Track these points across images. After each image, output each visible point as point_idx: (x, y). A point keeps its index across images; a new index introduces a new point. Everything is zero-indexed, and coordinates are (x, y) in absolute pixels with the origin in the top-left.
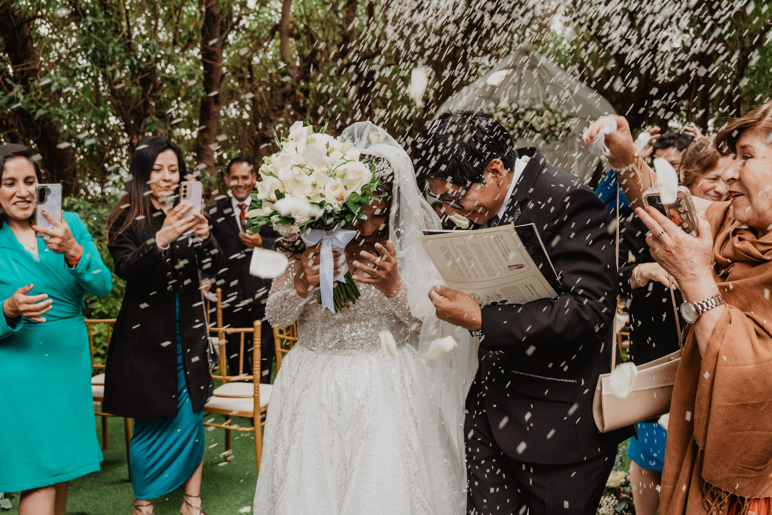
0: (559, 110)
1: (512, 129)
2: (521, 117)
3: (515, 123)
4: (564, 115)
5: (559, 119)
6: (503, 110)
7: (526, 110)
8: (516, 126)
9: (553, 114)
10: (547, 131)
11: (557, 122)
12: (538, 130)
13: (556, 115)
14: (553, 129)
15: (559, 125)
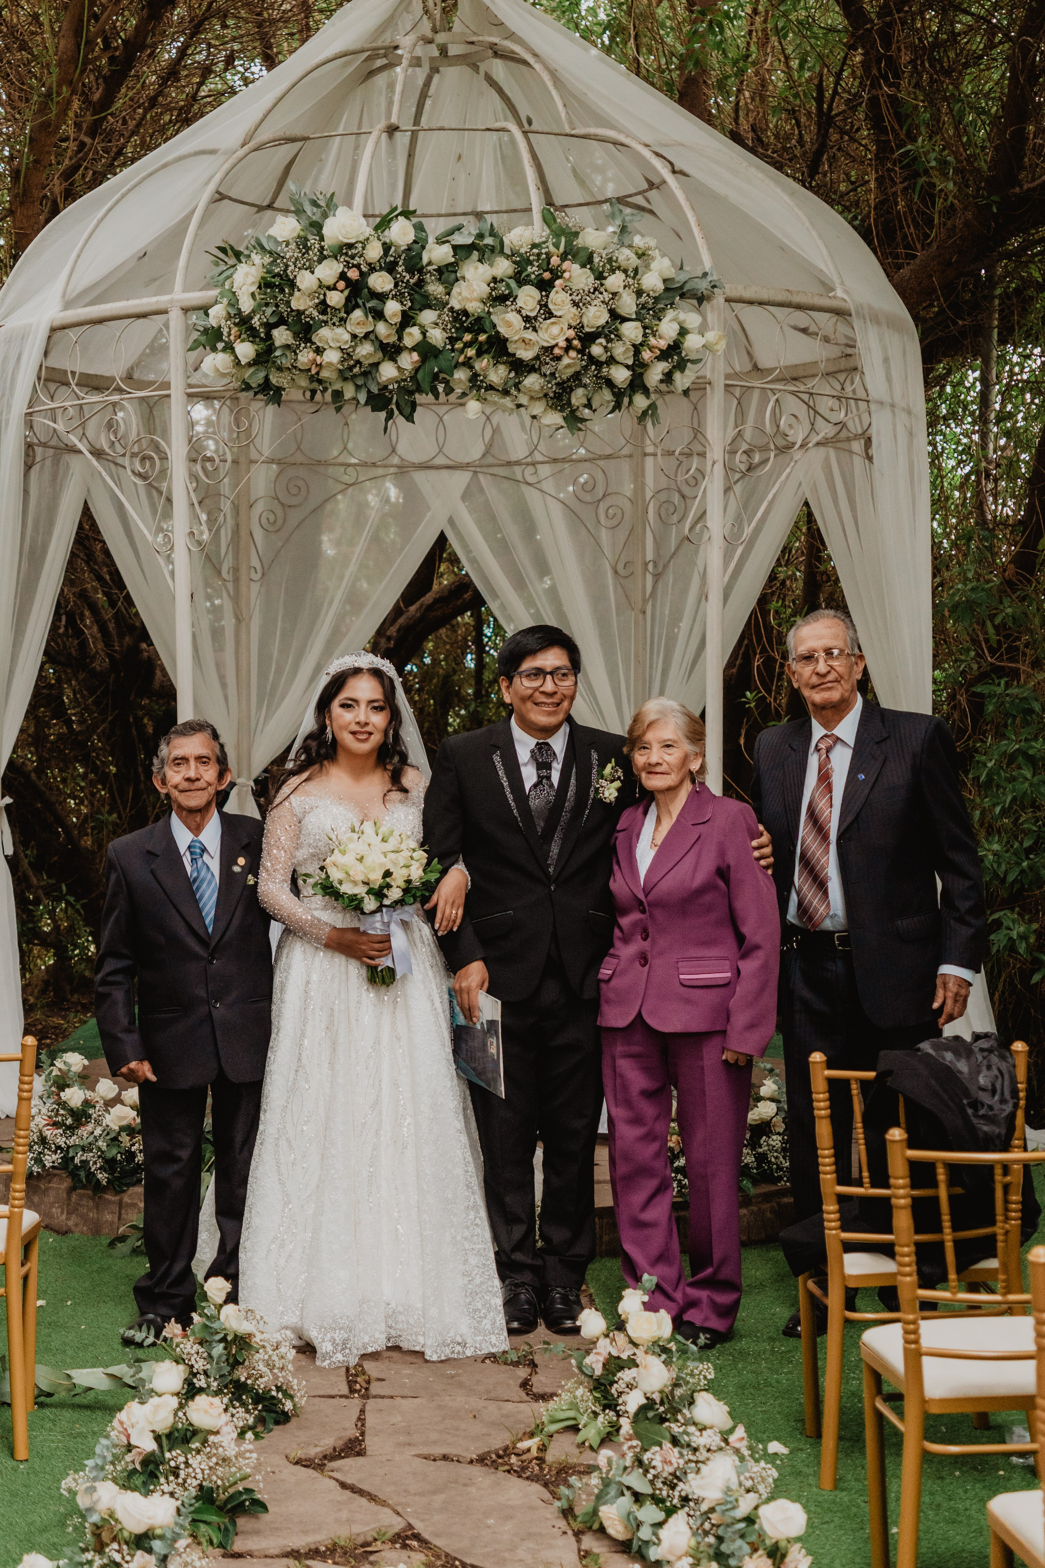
0: (626, 256)
1: (391, 351)
2: (435, 289)
3: (407, 320)
4: (652, 281)
5: (628, 304)
6: (345, 250)
7: (462, 251)
8: (413, 336)
9: (600, 277)
10: (570, 362)
11: (616, 316)
12: (526, 354)
13: (615, 281)
14: (596, 350)
15: (631, 331)
